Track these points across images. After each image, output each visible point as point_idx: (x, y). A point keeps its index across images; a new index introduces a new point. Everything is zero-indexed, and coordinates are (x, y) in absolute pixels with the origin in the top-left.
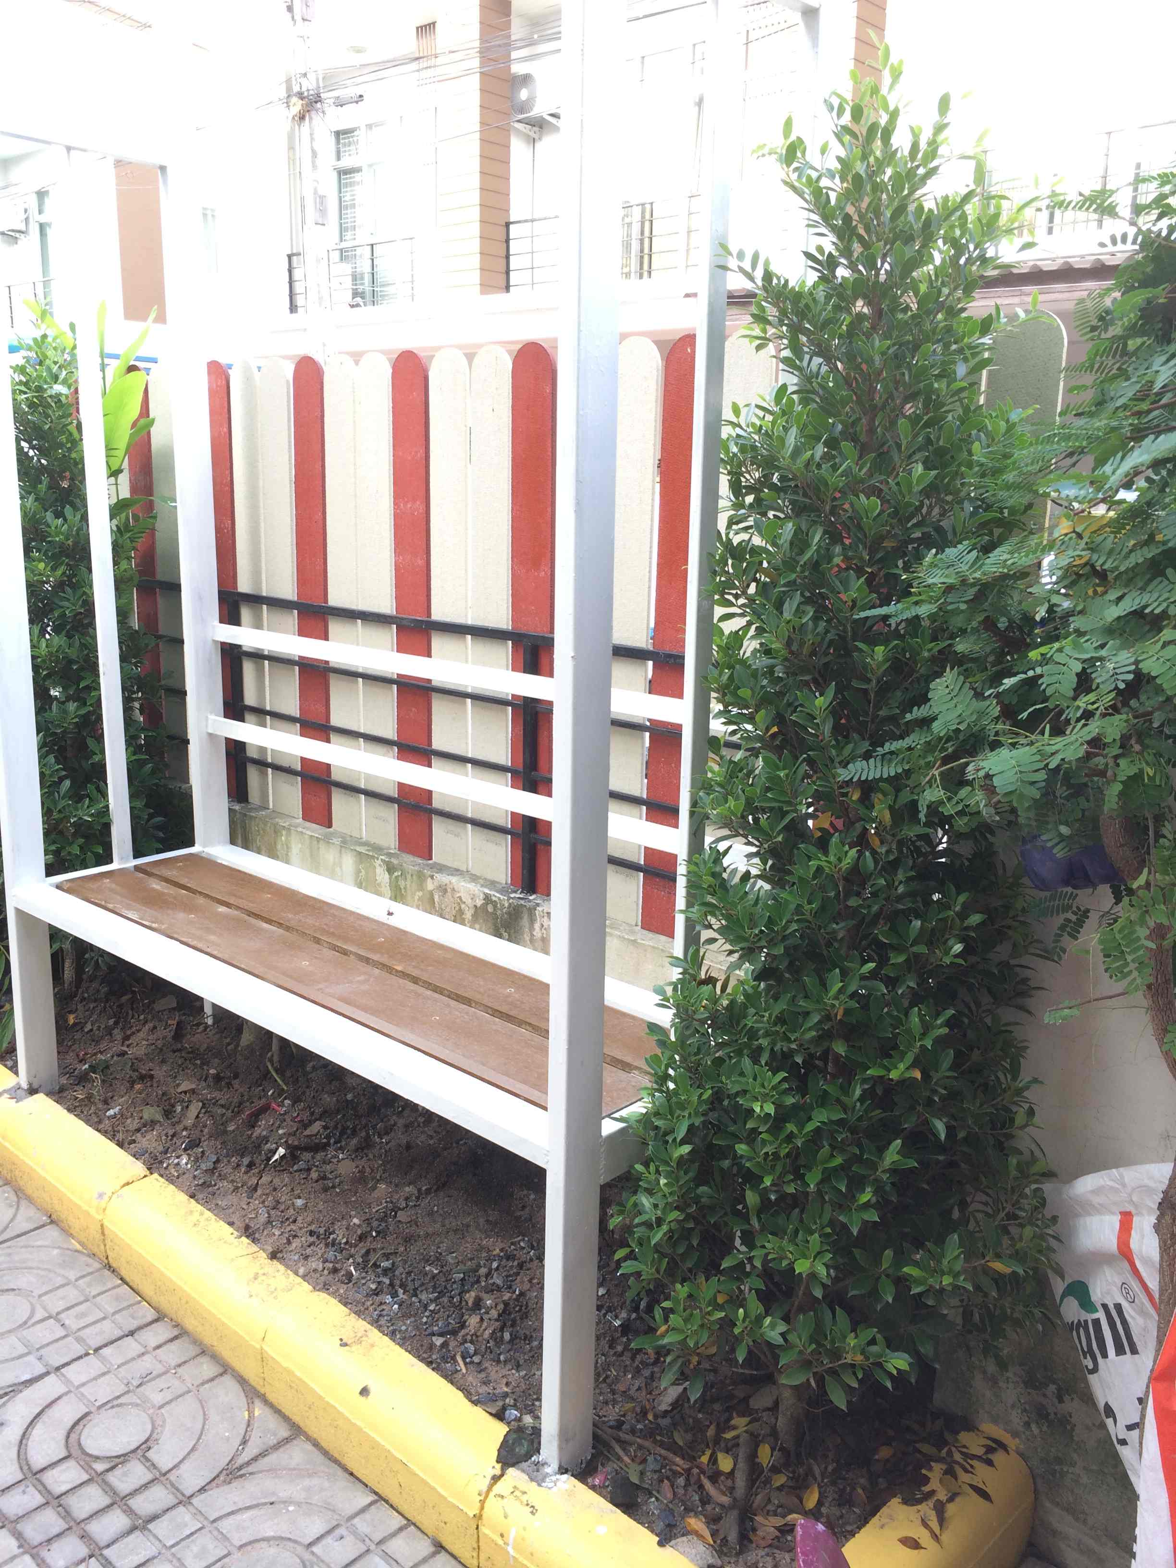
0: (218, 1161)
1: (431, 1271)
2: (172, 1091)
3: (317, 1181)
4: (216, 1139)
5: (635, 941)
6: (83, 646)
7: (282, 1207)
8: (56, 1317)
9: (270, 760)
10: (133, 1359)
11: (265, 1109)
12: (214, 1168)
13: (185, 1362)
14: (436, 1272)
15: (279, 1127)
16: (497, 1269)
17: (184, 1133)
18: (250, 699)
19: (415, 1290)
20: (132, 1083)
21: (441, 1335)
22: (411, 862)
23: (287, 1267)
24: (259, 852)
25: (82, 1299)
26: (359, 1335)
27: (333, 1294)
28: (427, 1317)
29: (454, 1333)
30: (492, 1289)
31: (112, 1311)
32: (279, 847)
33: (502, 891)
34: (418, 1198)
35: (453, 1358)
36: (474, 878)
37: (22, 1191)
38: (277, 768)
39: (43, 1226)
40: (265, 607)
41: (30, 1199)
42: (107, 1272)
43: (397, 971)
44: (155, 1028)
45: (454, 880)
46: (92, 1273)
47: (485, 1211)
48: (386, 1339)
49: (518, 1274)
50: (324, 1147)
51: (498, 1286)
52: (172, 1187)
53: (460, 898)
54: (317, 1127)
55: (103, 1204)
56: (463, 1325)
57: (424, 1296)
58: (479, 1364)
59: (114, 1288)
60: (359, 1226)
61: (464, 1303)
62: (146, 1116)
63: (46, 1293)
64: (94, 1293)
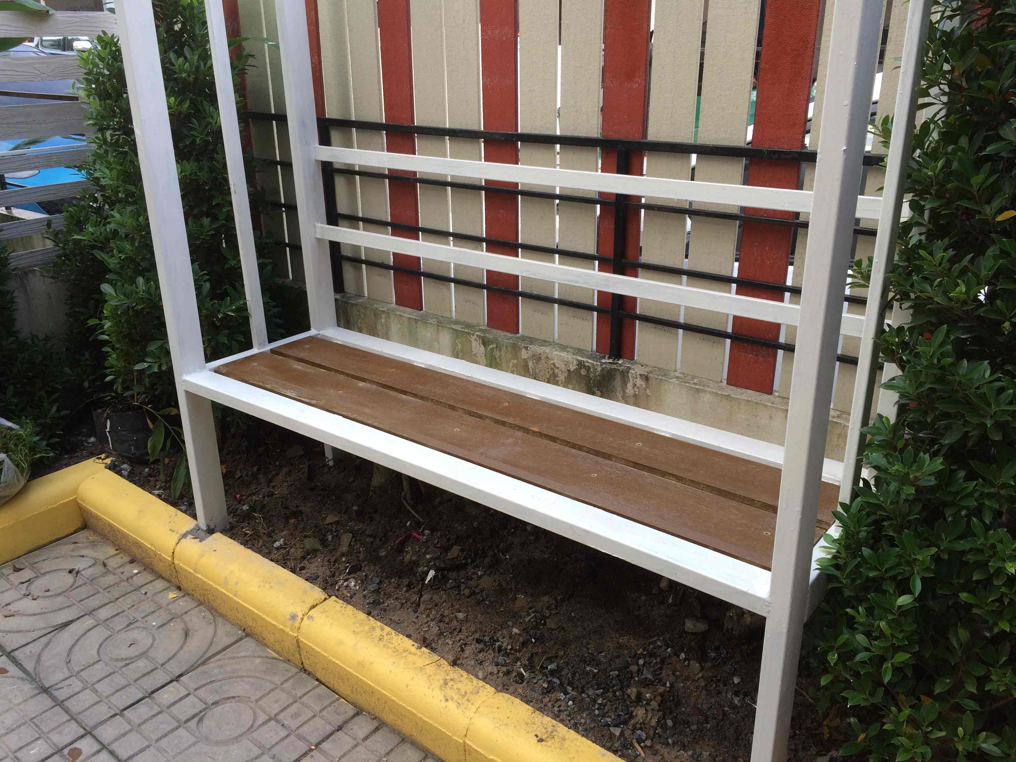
0: (380, 582)
1: (591, 671)
2: (321, 523)
3: (468, 597)
4: (375, 564)
5: (729, 396)
6: (212, 170)
7: (447, 620)
8: (274, 718)
9: (363, 258)
10: (349, 751)
11: (408, 538)
12: (379, 588)
13: (392, 750)
14: (596, 671)
15: (426, 553)
16: (644, 665)
17: (344, 559)
18: (342, 207)
19: (583, 687)
20: (287, 519)
21: (617, 726)
22: (502, 335)
23: (468, 671)
24: (360, 331)
25: (291, 701)
26: (550, 730)
27: (513, 694)
28: (598, 709)
29: (626, 723)
30: (646, 683)
31: (318, 709)
32: (379, 327)
33: (591, 357)
34: (556, 606)
35: (632, 745)
36: (564, 348)
37: (216, 610)
38: (369, 263)
39: (241, 639)
40: (354, 130)
41: (223, 616)
42: (305, 676)
43: (533, 432)
44: (290, 471)
45: (547, 350)
46: (292, 677)
47: (611, 613)
48: (572, 732)
49: (661, 668)
50: (463, 567)
51: (650, 680)
52: (350, 607)
53: (554, 364)
54: (455, 551)
55: (297, 624)
56: (631, 717)
57: (591, 692)
58: (651, 747)
59: (314, 688)
60: (520, 635)
61: (626, 697)
62: (308, 546)
63: (261, 698)
64: (299, 694)
